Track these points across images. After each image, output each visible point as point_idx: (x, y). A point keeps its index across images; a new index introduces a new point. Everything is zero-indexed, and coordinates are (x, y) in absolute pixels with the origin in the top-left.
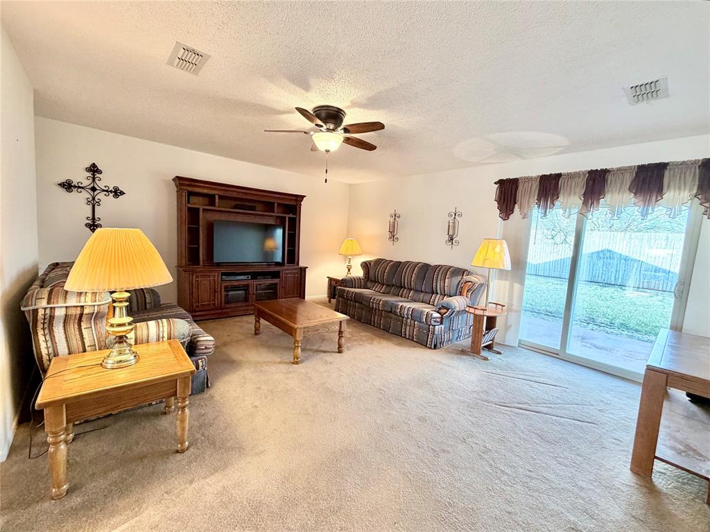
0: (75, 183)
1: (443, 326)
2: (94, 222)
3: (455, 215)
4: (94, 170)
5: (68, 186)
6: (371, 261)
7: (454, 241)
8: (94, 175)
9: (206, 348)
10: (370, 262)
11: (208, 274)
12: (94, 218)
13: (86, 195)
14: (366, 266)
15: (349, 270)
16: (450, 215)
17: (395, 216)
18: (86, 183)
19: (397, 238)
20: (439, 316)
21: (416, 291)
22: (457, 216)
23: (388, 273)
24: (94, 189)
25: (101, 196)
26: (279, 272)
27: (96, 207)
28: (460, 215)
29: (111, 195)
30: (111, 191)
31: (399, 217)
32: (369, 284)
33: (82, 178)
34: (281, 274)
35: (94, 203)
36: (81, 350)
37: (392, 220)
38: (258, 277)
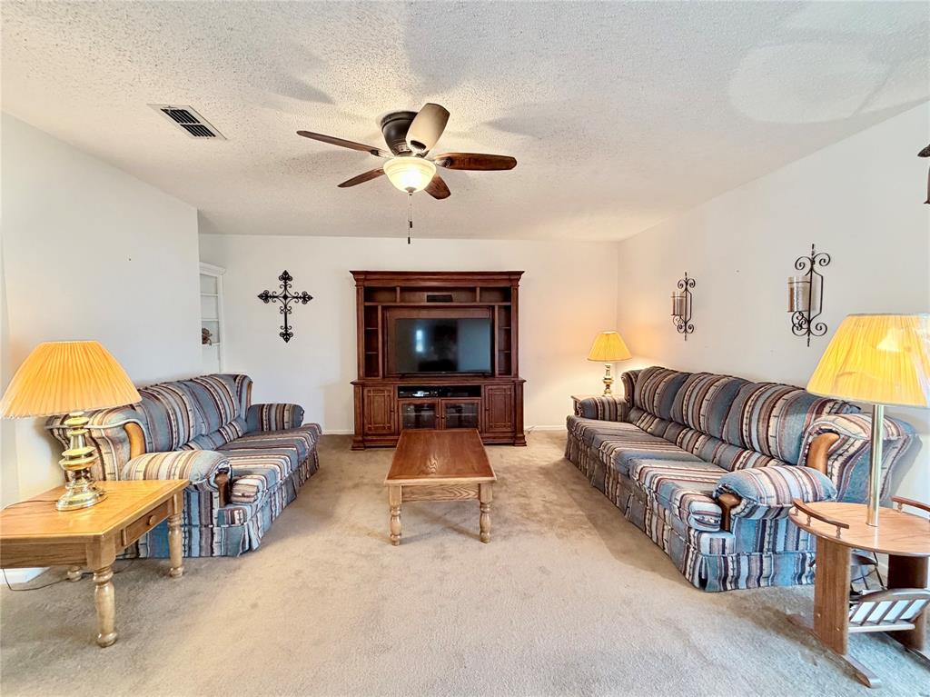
0: (270, 294)
1: (730, 539)
2: (286, 331)
3: (813, 262)
4: (286, 277)
5: (265, 297)
6: (640, 371)
7: (813, 325)
8: (285, 283)
9: (243, 496)
10: (636, 374)
11: (382, 388)
12: (286, 327)
13: (279, 304)
14: (630, 379)
15: (608, 386)
16: (798, 265)
17: (688, 284)
18: (280, 291)
19: (691, 327)
20: (719, 510)
21: (711, 437)
22: (816, 266)
23: (662, 396)
24: (285, 297)
25: (292, 303)
26: (479, 387)
27: (288, 315)
28: (827, 261)
29: (301, 301)
30: (300, 298)
31: (693, 284)
32: (633, 414)
33: (275, 287)
34: (483, 390)
35: (286, 311)
36: (101, 477)
37: (679, 291)
38: (449, 394)
